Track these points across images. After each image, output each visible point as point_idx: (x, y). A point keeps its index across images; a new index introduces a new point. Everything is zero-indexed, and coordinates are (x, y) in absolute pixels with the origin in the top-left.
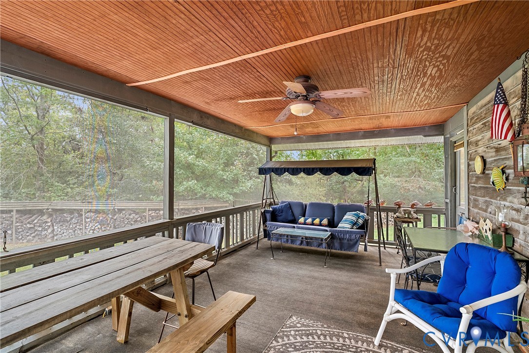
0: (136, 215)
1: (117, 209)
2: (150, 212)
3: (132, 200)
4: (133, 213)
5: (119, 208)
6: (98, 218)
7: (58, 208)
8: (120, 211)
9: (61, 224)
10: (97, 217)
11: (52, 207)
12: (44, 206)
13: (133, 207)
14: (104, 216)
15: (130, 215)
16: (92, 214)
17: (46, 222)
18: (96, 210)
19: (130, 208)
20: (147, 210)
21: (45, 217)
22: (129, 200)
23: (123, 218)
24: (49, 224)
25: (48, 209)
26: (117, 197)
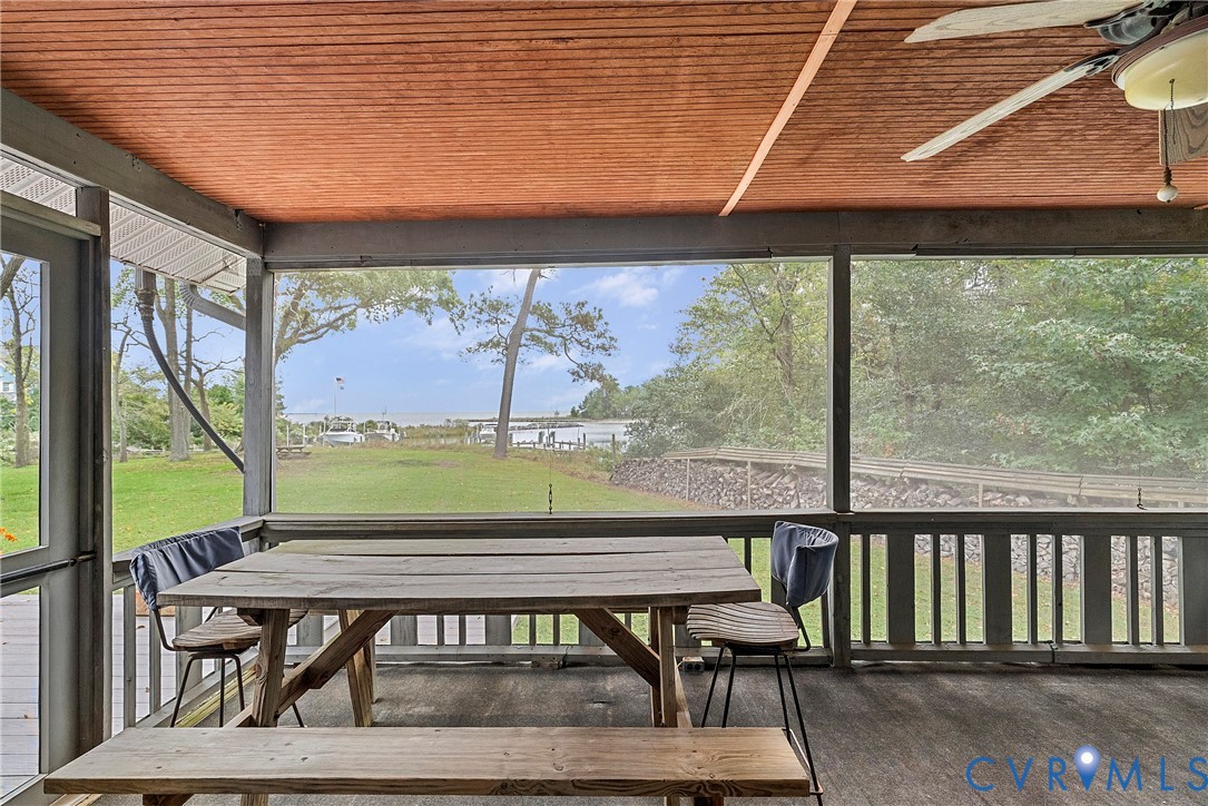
0: (953, 497)
1: (909, 478)
2: (989, 496)
3: (948, 461)
4: (943, 493)
5: (913, 475)
6: (870, 494)
7: (804, 464)
8: (916, 482)
9: (810, 495)
10: (869, 490)
11: (796, 462)
12: (784, 458)
13: (943, 479)
14: (882, 490)
15: (937, 496)
16: (859, 483)
17: (788, 489)
18: (869, 476)
19: (938, 478)
20: (981, 490)
21: (787, 479)
22: (939, 459)
23: (922, 501)
24: (792, 493)
25: (790, 465)
26: (913, 451)
